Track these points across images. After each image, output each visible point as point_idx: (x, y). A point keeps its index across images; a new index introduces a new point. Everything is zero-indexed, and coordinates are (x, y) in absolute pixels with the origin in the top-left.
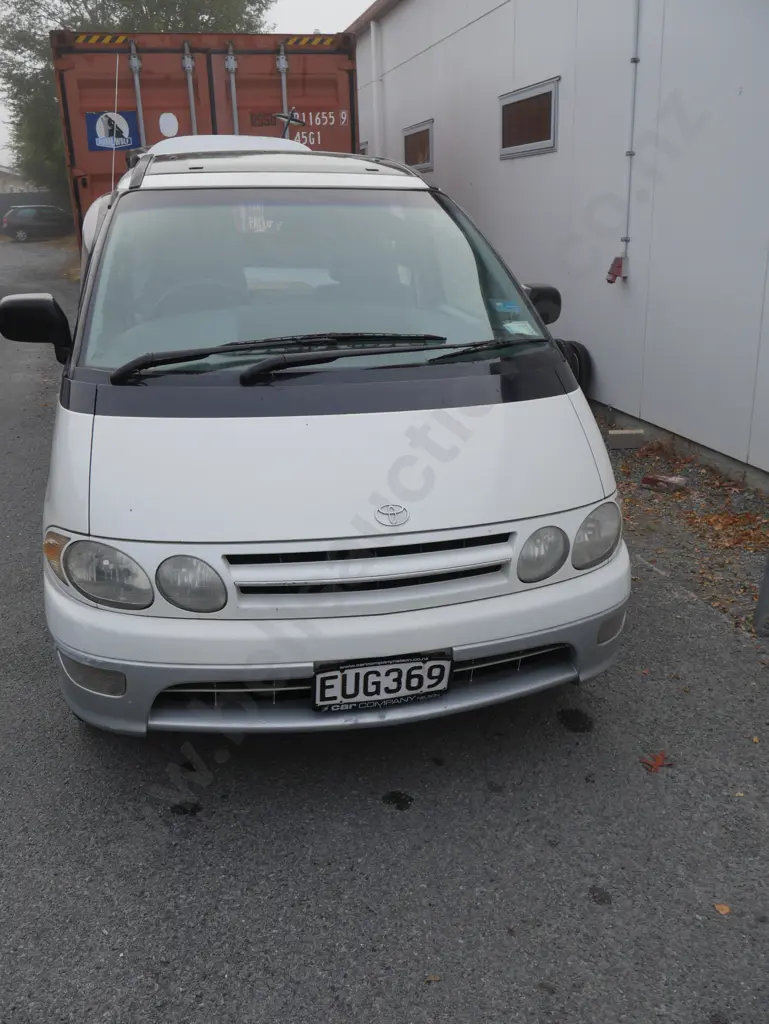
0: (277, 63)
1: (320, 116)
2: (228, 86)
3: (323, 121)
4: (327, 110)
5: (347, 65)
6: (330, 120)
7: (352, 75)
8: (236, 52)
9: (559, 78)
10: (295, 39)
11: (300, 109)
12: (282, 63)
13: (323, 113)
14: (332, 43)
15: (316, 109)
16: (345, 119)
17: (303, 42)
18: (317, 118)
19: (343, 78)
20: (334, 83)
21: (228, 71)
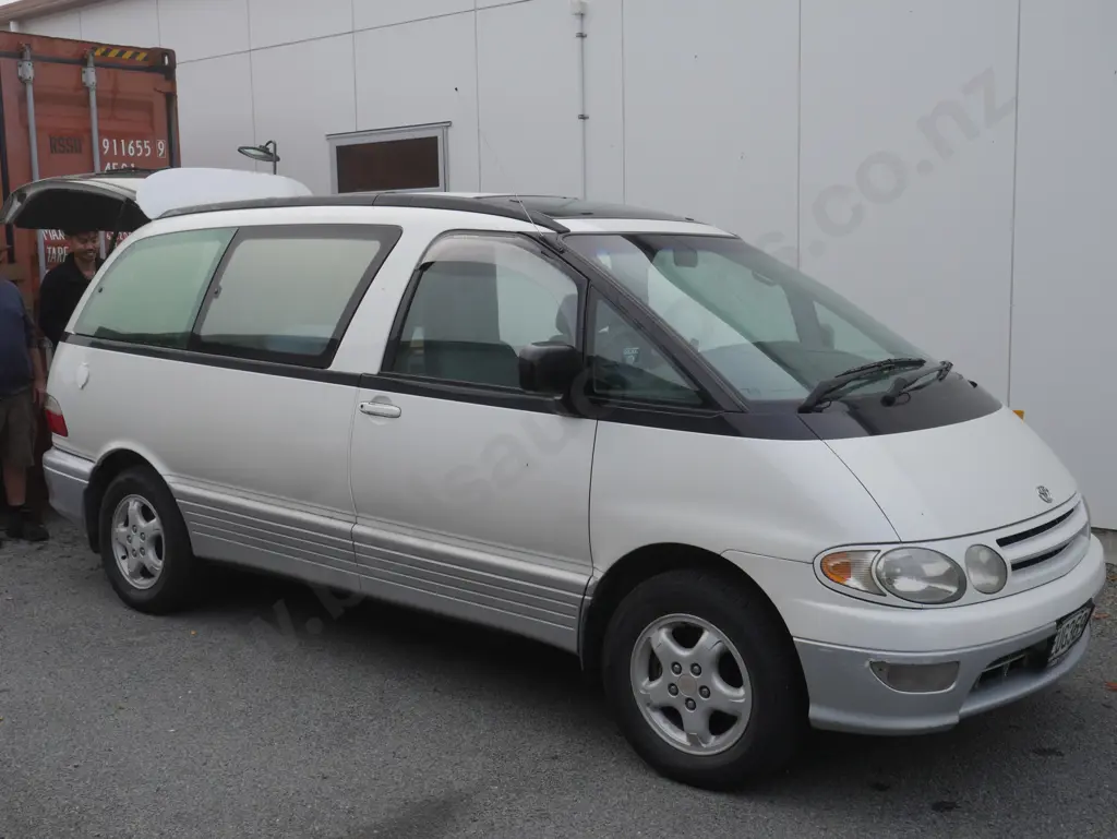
0: (84, 76)
1: (134, 145)
2: (23, 98)
3: (137, 151)
4: (142, 137)
5: (165, 87)
6: (145, 151)
7: (171, 97)
8: (35, 59)
9: (448, 124)
10: (103, 50)
11: (110, 135)
12: (91, 76)
13: (138, 142)
14: (145, 59)
15: (129, 136)
16: (162, 150)
17: (113, 54)
18: (130, 147)
19: (160, 101)
20: (148, 108)
21: (23, 81)
